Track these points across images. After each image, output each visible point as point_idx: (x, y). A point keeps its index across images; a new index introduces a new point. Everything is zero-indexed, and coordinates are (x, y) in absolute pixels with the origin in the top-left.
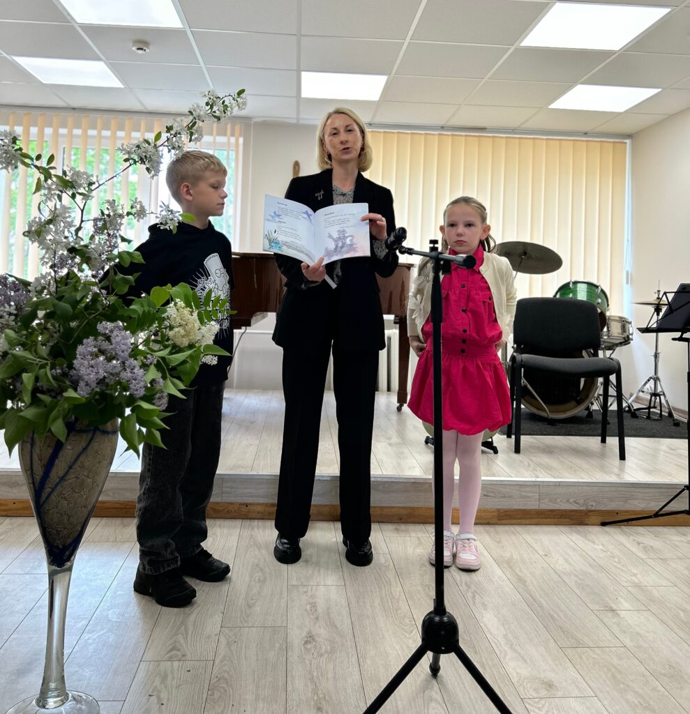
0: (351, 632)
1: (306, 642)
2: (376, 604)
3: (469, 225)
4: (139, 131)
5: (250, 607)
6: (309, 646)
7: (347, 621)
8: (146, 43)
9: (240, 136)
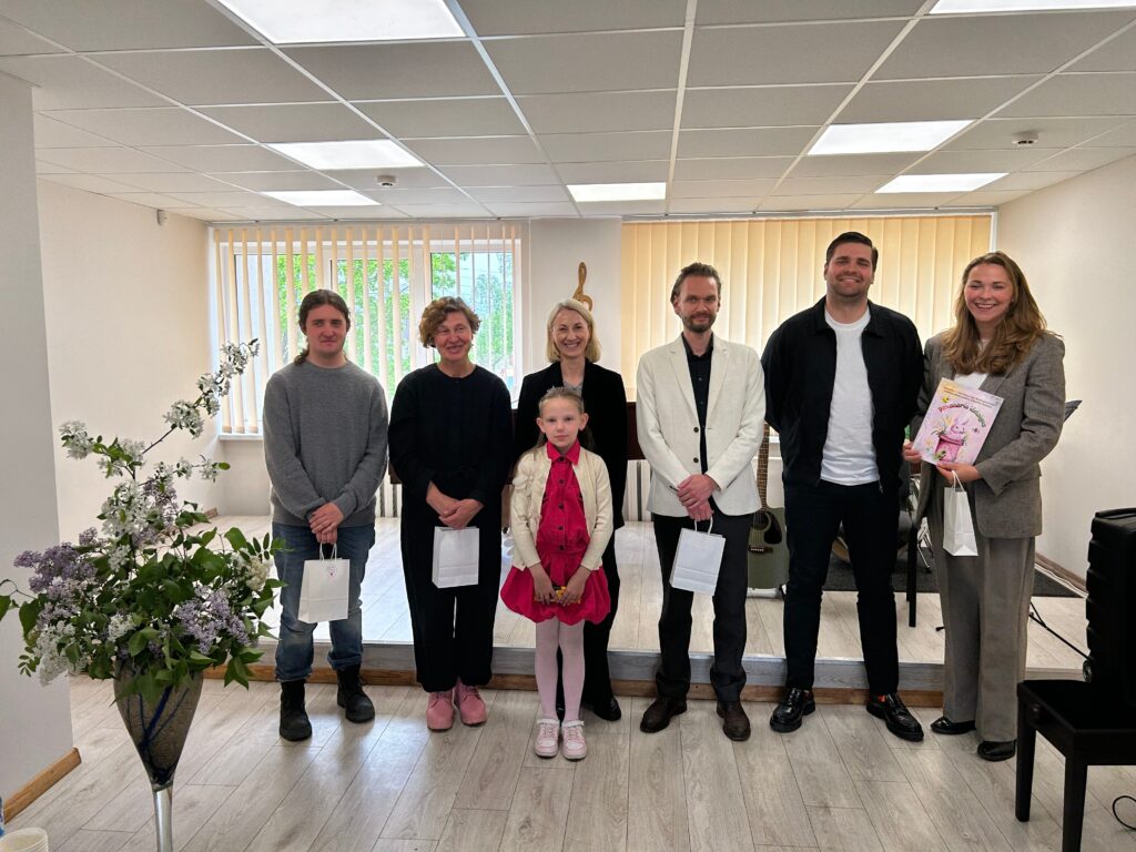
0: (565, 820)
1: (523, 827)
2: (598, 791)
3: (568, 419)
4: (407, 239)
5: (482, 789)
6: (524, 831)
7: (565, 807)
8: (392, 178)
9: (517, 238)
